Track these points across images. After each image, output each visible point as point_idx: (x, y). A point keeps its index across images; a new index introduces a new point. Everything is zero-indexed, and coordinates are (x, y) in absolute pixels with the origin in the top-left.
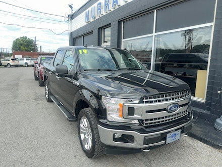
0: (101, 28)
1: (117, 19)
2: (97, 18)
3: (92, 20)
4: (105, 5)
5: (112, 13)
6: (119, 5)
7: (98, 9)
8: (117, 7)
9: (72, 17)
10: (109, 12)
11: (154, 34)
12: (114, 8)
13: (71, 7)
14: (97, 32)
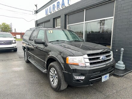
0: (55, 18)
1: (64, 14)
2: (53, 12)
3: (49, 14)
4: (57, 6)
5: (61, 10)
6: (65, 6)
7: (53, 8)
8: (64, 7)
9: (37, 12)
10: (59, 10)
11: (84, 22)
12: (62, 8)
13: (36, 6)
14: (53, 21)
